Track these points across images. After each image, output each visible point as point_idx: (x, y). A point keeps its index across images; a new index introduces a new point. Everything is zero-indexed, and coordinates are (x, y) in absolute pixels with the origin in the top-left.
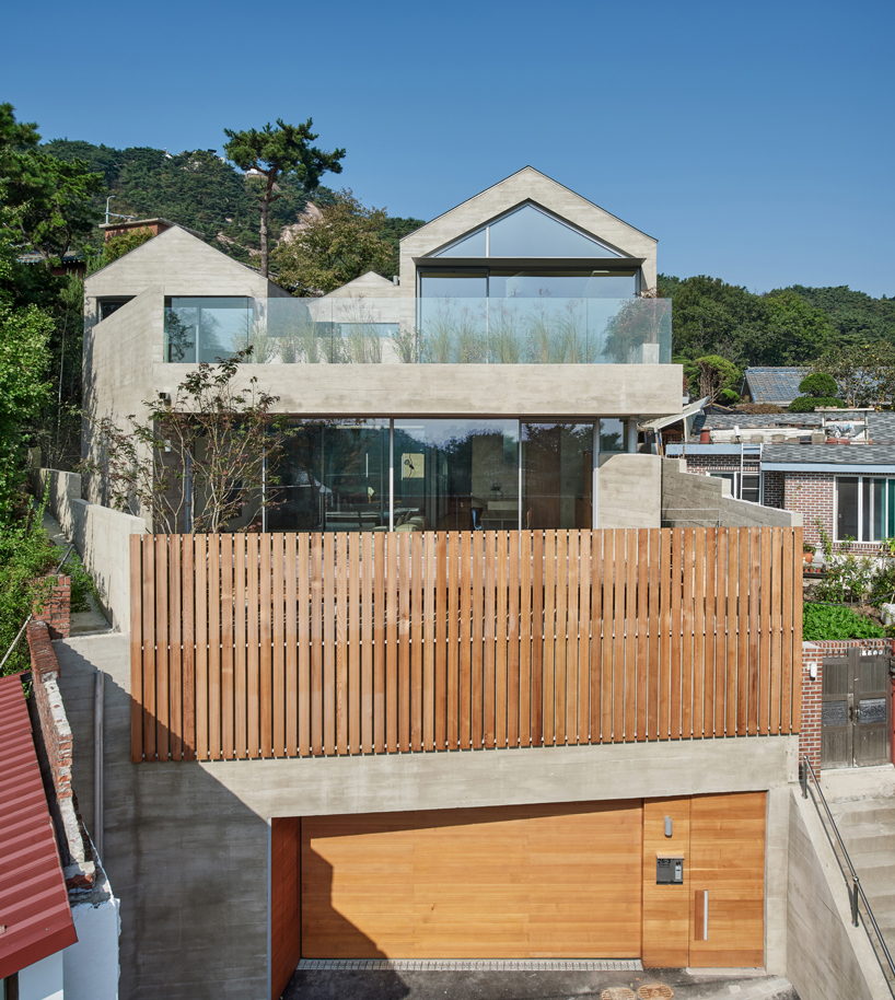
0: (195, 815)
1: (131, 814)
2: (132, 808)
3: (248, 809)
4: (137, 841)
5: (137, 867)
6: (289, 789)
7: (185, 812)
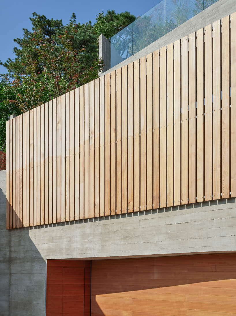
0: (25, 257)
1: (8, 256)
2: (8, 252)
3: (40, 254)
4: (10, 269)
5: (10, 281)
6: (52, 244)
7: (22, 255)
